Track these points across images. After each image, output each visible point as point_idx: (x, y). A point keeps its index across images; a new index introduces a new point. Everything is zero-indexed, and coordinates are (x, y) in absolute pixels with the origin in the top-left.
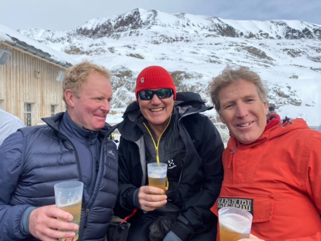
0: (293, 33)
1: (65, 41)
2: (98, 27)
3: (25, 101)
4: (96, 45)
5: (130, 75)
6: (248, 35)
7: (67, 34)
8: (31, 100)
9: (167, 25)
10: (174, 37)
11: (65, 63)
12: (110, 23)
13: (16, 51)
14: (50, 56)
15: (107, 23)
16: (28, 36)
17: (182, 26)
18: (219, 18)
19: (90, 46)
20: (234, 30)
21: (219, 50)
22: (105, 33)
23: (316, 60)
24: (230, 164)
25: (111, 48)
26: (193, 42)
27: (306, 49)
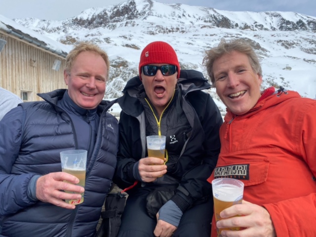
0: (287, 25)
1: (60, 31)
2: (94, 17)
3: (21, 89)
4: (92, 35)
5: (125, 66)
6: (243, 26)
7: (63, 24)
8: (27, 89)
9: (163, 15)
10: (169, 28)
11: (61, 52)
12: (106, 13)
13: (12, 39)
14: (46, 44)
15: (103, 13)
16: (24, 25)
17: (177, 16)
18: (215, 9)
19: (86, 36)
20: (230, 21)
21: (214, 41)
22: (101, 23)
23: (309, 51)
24: (226, 134)
25: (107, 39)
26: (188, 33)
27: (300, 41)
